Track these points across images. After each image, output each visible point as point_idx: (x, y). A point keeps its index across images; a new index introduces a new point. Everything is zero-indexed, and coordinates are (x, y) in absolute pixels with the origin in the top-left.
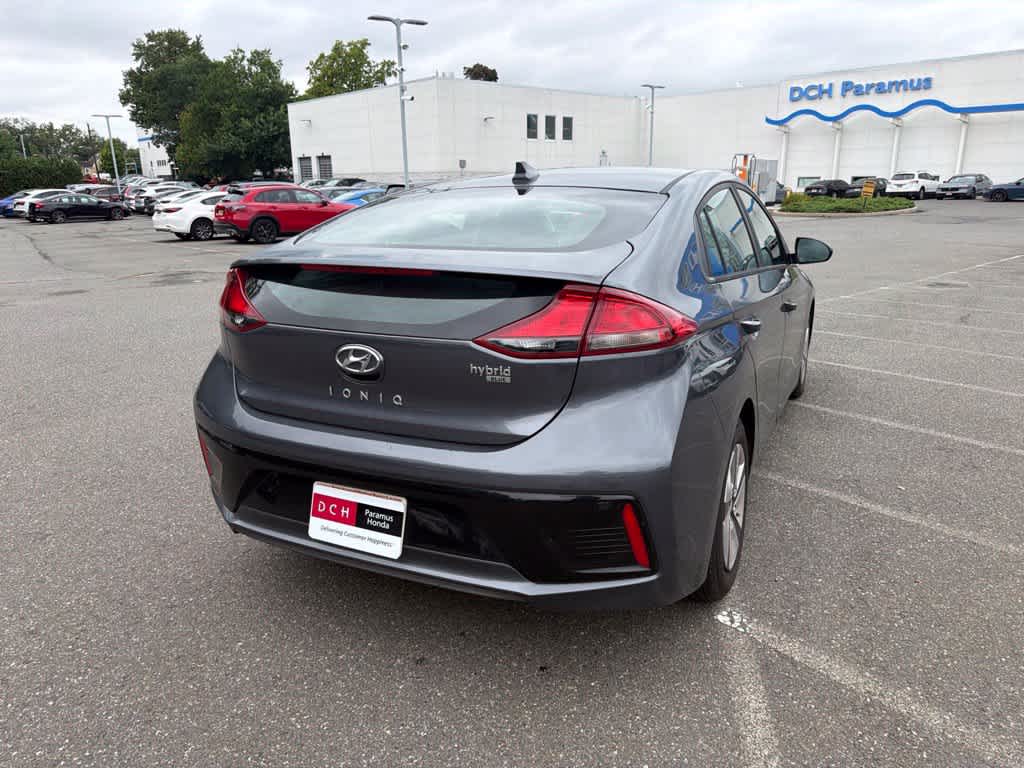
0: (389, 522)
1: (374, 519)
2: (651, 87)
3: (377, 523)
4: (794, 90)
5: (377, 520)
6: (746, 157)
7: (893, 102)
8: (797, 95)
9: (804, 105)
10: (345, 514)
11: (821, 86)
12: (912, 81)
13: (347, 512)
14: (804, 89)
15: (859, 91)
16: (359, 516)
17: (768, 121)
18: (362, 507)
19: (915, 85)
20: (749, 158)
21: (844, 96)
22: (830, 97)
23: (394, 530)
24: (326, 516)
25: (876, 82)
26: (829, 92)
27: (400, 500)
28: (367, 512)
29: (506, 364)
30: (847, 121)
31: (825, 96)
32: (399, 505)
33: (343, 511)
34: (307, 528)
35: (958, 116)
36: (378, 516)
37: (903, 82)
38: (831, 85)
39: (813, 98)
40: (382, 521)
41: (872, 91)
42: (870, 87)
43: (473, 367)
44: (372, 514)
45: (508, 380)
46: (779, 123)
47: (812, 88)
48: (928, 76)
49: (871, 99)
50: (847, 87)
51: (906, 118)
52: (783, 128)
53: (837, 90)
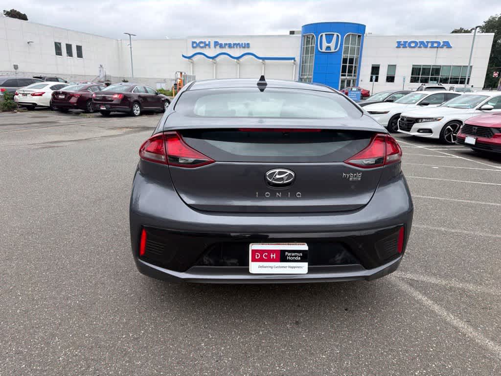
0: (300, 256)
1: (291, 256)
2: (129, 35)
3: (293, 258)
4: (193, 43)
5: (293, 256)
6: (181, 73)
7: (236, 53)
8: (195, 45)
9: (198, 50)
10: (273, 257)
11: (205, 42)
12: (242, 44)
13: (275, 256)
14: (198, 42)
15: (221, 46)
16: (282, 257)
17: (183, 56)
18: (283, 252)
19: (243, 45)
20: (183, 74)
21: (215, 47)
22: (210, 47)
23: (303, 260)
24: (261, 260)
25: (228, 43)
26: (209, 45)
27: (304, 245)
28: (286, 253)
29: (359, 172)
30: (218, 59)
31: (207, 47)
32: (305, 247)
33: (272, 256)
34: (248, 269)
35: (261, 61)
36: (293, 254)
37: (239, 44)
38: (209, 42)
39: (202, 47)
40: (296, 256)
41: (227, 47)
42: (226, 44)
43: (344, 174)
44: (289, 254)
45: (359, 179)
46: (189, 58)
47: (201, 42)
48: (248, 42)
49: (227, 50)
50: (216, 44)
51: (241, 60)
52: (190, 60)
53: (212, 45)
